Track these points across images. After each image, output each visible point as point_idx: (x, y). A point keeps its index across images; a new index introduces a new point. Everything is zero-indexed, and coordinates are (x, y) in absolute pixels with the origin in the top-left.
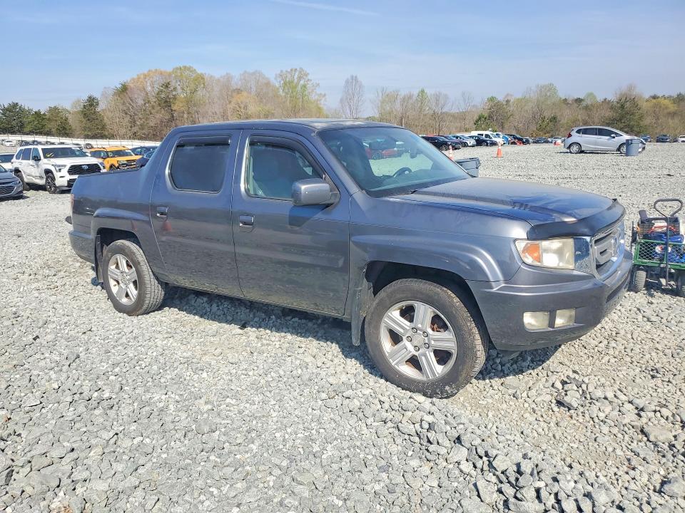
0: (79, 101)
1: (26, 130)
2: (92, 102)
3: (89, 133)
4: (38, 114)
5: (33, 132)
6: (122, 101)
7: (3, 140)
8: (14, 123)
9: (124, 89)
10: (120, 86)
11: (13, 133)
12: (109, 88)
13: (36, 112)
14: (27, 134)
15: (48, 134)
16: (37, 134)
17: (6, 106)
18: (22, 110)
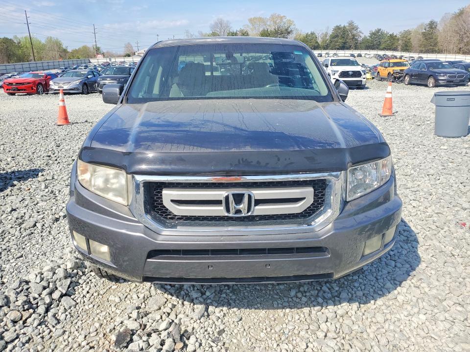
0: (422, 25)
1: (381, 47)
2: (432, 25)
3: (423, 49)
4: (392, 36)
5: (386, 49)
6: (456, 24)
7: (366, 54)
8: (375, 43)
9: (461, 13)
10: (458, 11)
11: (373, 49)
12: (449, 13)
13: (390, 35)
14: (381, 50)
15: (395, 49)
16: (387, 50)
17: (373, 31)
18: (382, 34)
